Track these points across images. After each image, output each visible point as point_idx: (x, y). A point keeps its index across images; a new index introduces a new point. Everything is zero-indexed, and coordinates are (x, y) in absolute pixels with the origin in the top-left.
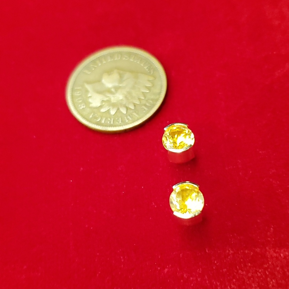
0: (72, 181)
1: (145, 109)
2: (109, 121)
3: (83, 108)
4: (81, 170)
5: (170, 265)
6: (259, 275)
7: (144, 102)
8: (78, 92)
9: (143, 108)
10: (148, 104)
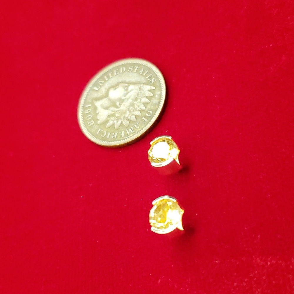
0: (82, 197)
1: (145, 121)
2: (113, 135)
3: (91, 125)
4: (90, 186)
5: (163, 276)
6: (245, 284)
7: (144, 114)
8: (88, 110)
9: (143, 120)
10: (147, 115)
